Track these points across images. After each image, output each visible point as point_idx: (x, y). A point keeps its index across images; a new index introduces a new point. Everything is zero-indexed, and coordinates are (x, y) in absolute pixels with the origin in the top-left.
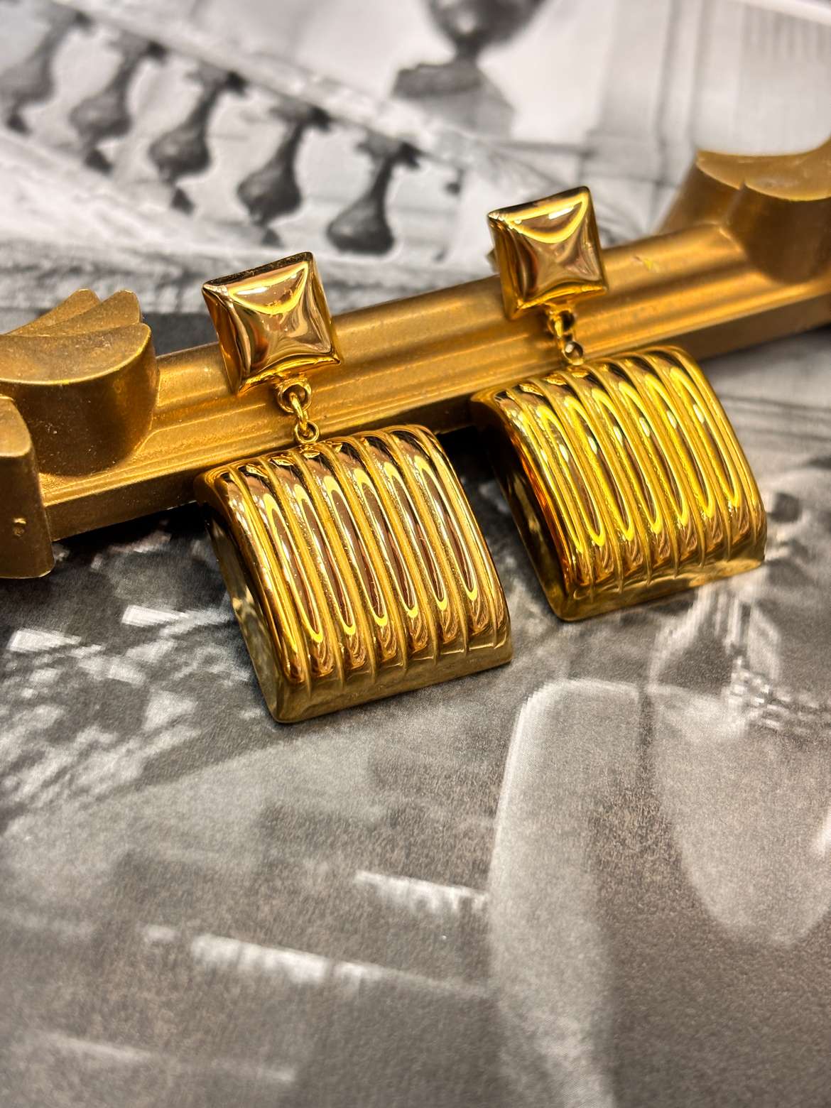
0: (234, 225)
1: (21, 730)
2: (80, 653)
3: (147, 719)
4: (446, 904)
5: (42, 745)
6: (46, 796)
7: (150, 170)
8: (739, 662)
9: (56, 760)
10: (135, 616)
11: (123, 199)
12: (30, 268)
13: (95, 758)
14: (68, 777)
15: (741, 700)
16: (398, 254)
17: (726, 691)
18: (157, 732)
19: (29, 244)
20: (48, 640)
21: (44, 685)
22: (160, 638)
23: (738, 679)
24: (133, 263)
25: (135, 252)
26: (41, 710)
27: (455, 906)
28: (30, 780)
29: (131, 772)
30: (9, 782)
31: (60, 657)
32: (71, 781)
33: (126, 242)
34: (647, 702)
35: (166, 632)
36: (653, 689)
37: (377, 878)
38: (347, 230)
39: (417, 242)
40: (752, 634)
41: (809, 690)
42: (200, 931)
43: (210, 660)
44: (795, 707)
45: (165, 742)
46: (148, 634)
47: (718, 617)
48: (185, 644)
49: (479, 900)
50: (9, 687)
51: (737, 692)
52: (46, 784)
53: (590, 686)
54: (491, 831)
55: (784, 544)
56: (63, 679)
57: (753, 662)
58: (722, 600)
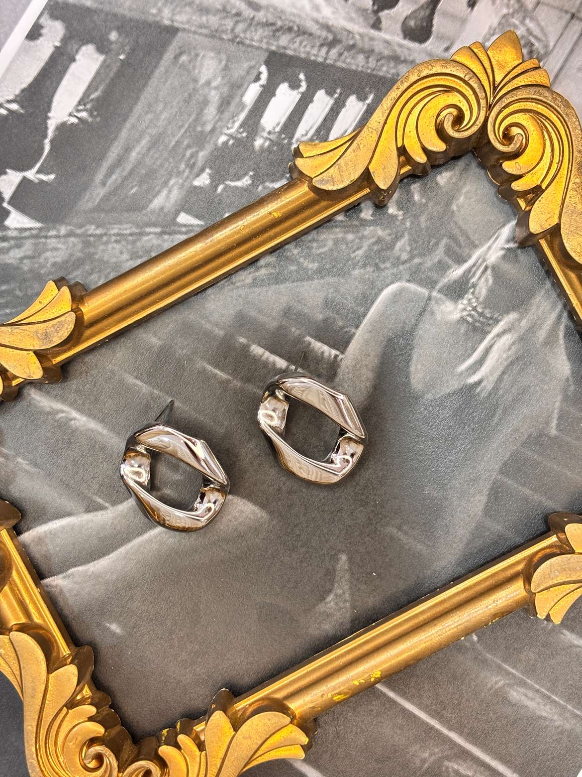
0: (362, 11)
4: (330, 355)
8: (471, 290)
12: (273, 24)
15: (463, 306)
16: (428, 45)
17: (460, 302)
19: (275, 9)
23: (467, 297)
24: (314, 28)
25: (317, 22)
27: (332, 357)
33: (315, 15)
34: (429, 298)
36: (434, 294)
37: (312, 340)
38: (412, 23)
39: (440, 38)
40: (483, 279)
41: (490, 309)
42: (254, 343)
44: (481, 314)
49: (341, 356)
51: (464, 303)
53: (413, 287)
54: (354, 334)
57: (477, 292)
58: (480, 261)
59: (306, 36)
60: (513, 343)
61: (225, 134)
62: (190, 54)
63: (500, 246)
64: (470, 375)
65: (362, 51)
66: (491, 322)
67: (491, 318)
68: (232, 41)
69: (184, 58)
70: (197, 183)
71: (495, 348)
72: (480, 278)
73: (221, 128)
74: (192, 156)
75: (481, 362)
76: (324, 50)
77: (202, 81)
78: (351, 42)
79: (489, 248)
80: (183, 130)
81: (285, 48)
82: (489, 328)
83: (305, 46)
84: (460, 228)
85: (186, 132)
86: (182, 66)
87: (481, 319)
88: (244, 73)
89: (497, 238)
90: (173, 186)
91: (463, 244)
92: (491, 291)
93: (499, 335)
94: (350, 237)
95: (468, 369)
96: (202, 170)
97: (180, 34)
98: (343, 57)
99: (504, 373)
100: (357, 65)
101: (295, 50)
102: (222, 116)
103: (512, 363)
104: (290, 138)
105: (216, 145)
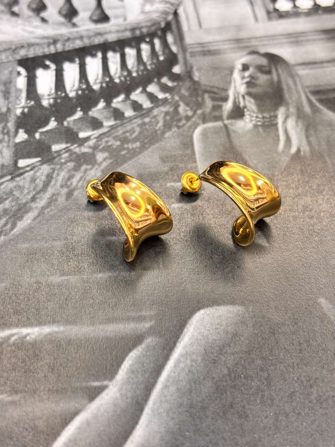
0: (62, 24)
1: (66, 170)
2: (72, 148)
3: (97, 160)
5: (73, 172)
6: (80, 184)
7: (30, 13)
8: (246, 110)
9: (78, 176)
10: (83, 135)
11: (26, 23)
12: (9, 49)
13: (88, 172)
14: (83, 179)
15: (249, 119)
16: (112, 21)
17: (244, 118)
18: (101, 162)
19: (6, 42)
20: (62, 146)
21: (66, 158)
22: (92, 139)
23: (247, 114)
24: (38, 41)
25: (37, 38)
26: (69, 164)
28: (74, 182)
30: (69, 183)
31: (67, 150)
32: (85, 179)
33: (33, 35)
35: (92, 137)
36: (226, 122)
38: (95, 18)
39: (117, 17)
40: (247, 102)
41: (266, 113)
43: (107, 142)
44: (263, 118)
45: (105, 164)
46: (88, 139)
47: (237, 100)
48: (99, 139)
50: (57, 160)
51: (247, 118)
52: (79, 182)
55: (248, 77)
56: (71, 155)
57: (249, 109)
59: (35, 46)
61: (19, 108)
63: (240, 83)
64: (289, 149)
65: (75, 39)
66: (273, 118)
67: (271, 117)
70: (18, 140)
71: (289, 129)
72: (244, 102)
73: (14, 106)
74: (4, 128)
75: (288, 140)
76: (52, 47)
79: (235, 87)
81: (26, 55)
83: (39, 50)
84: (209, 86)
88: (8, 75)
91: (217, 92)
92: (257, 105)
93: (284, 122)
95: (285, 147)
96: (16, 133)
98: (67, 45)
100: (79, 45)
101: (34, 54)
102: (9, 101)
103: (306, 130)
104: (65, 91)
105: (17, 116)
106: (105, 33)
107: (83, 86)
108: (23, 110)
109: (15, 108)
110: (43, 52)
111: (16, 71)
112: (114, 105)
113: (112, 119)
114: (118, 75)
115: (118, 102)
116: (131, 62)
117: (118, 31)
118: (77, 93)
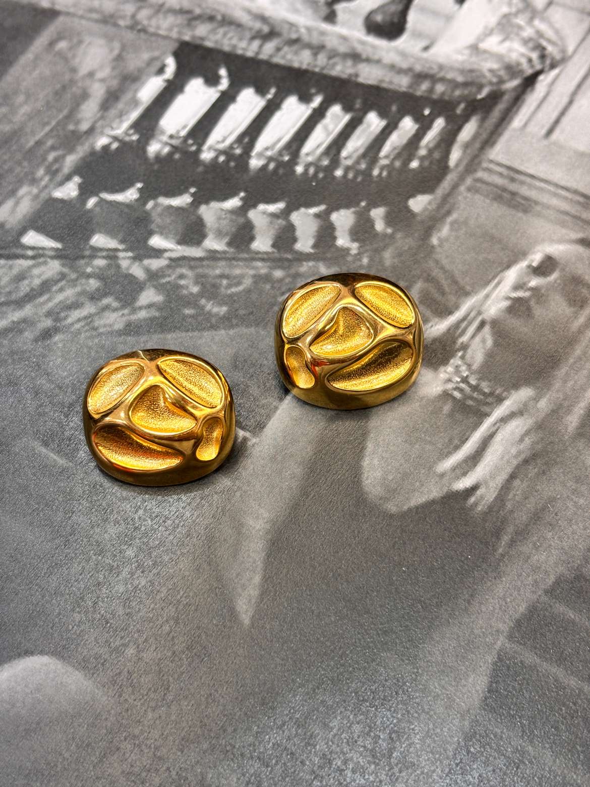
1: (78, 289)
2: (122, 255)
3: (138, 300)
5: (85, 299)
6: (77, 326)
8: (460, 354)
9: (89, 309)
10: (156, 241)
12: (188, 12)
13: (107, 314)
14: (90, 319)
15: (447, 376)
16: (402, 42)
17: (442, 369)
18: (140, 308)
20: (109, 243)
21: (98, 267)
22: (163, 257)
23: (453, 364)
24: (244, 18)
25: (249, 12)
26: (92, 281)
28: (73, 316)
29: (119, 326)
30: (62, 315)
31: (112, 255)
32: (91, 322)
35: (167, 255)
38: (379, 18)
39: (418, 35)
40: (478, 339)
41: (490, 381)
43: (181, 277)
44: (475, 388)
45: (143, 314)
46: (158, 253)
47: (463, 325)
48: (173, 264)
50: (82, 264)
51: (448, 371)
52: (79, 320)
56: (109, 267)
57: (468, 356)
58: (472, 315)
59: (233, 27)
60: (527, 433)
61: (108, 136)
62: (71, 40)
63: (503, 294)
64: (458, 478)
65: (309, 46)
66: (490, 400)
67: (491, 394)
68: (131, 28)
69: (62, 45)
70: (58, 194)
71: (498, 438)
72: (473, 336)
73: (103, 127)
74: (56, 160)
75: (475, 458)
76: (256, 44)
77: (83, 71)
78: (294, 36)
79: (487, 296)
80: (47, 129)
81: (202, 39)
82: (486, 409)
83: (231, 39)
84: (442, 268)
85: (51, 130)
86: (60, 54)
87: (475, 395)
88: (143, 65)
89: (499, 283)
90: (22, 197)
91: (447, 289)
92: (490, 355)
93: (504, 420)
94: (278, 274)
95: (454, 469)
96: (68, 178)
97: (61, 19)
98: (282, 53)
99: (512, 477)
100: (301, 63)
101: (216, 42)
102: (106, 114)
103: (526, 462)
104: (200, 145)
105: (93, 148)
106: (368, 60)
107: (237, 148)
108: (110, 144)
109: (102, 133)
110: (235, 47)
111: (163, 61)
112: (252, 214)
113: (227, 240)
114: (310, 159)
115: (264, 213)
116: (356, 144)
117: (392, 67)
118: (217, 157)
